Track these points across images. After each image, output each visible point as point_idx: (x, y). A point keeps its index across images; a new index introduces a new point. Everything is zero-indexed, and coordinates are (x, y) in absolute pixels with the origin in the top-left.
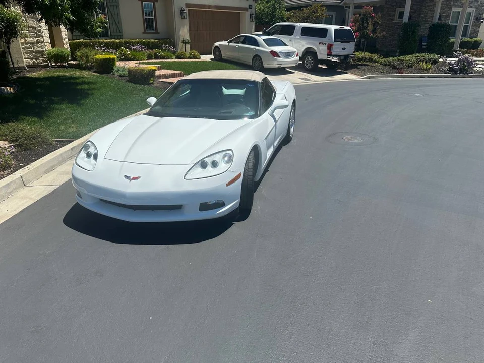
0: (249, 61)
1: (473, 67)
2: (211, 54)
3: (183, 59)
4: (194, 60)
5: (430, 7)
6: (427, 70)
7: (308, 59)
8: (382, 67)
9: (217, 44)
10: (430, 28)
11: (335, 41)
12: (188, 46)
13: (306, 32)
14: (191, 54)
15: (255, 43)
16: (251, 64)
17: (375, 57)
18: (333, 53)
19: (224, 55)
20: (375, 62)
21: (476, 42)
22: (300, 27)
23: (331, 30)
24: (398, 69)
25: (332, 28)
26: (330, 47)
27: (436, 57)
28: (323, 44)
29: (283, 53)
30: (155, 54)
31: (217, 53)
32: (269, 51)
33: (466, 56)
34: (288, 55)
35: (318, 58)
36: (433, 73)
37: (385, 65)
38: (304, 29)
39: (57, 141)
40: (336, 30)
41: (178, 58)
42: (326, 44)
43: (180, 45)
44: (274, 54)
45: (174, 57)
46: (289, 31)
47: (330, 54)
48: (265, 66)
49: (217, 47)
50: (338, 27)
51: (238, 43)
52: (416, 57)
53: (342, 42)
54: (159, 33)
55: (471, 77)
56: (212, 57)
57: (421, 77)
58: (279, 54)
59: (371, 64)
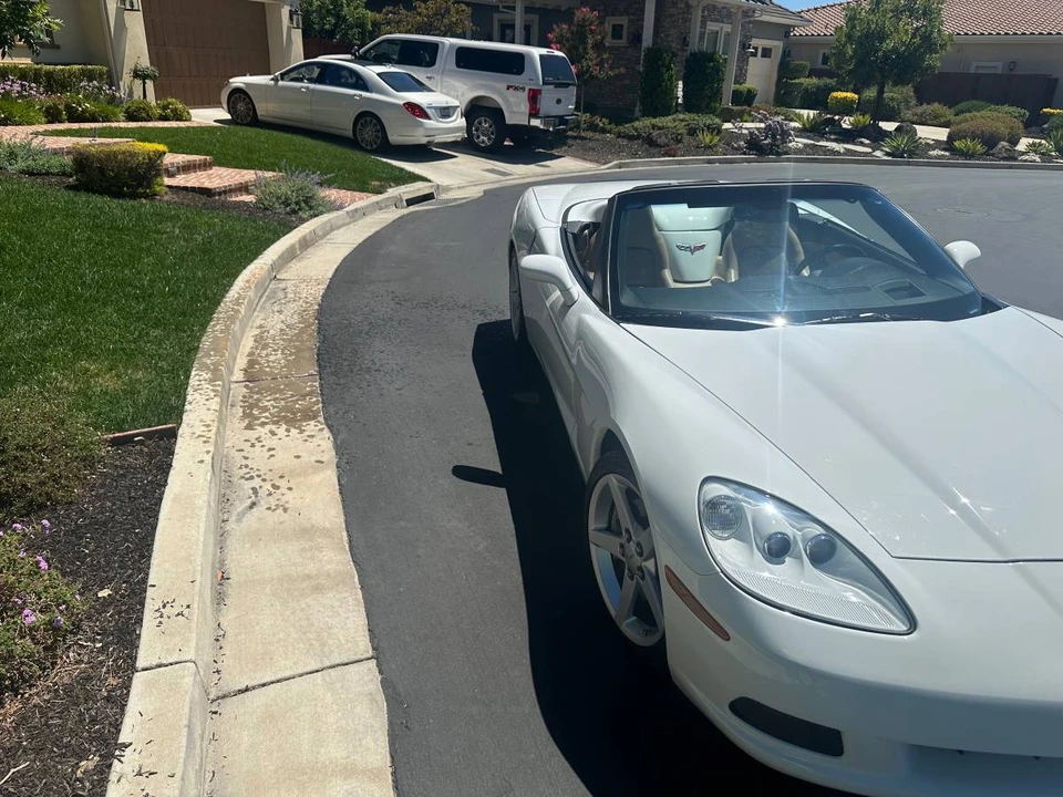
0: (345, 126)
1: (791, 142)
2: (217, 104)
3: (146, 120)
4: (174, 124)
5: (674, 18)
6: (709, 148)
7: (480, 123)
8: (625, 142)
9: (238, 81)
10: (687, 60)
11: (545, 83)
12: (150, 84)
13: (467, 59)
14: (165, 108)
15: (360, 83)
16: (350, 134)
18: (542, 113)
19: (264, 109)
22: (452, 45)
23: (531, 57)
24: (660, 146)
25: (536, 52)
26: (534, 97)
27: (717, 120)
28: (516, 88)
29: (435, 108)
30: (68, 108)
31: (241, 107)
32: (402, 103)
33: (779, 118)
34: (445, 112)
35: (509, 121)
36: (724, 154)
37: (631, 138)
38: (463, 51)
40: (542, 57)
41: (131, 117)
42: (523, 89)
43: (126, 78)
44: (416, 110)
45: (121, 116)
47: (534, 113)
48: (395, 137)
49: (237, 90)
50: (544, 51)
51: (301, 80)
52: (682, 120)
53: (558, 85)
55: (789, 160)
56: (223, 114)
57: (709, 162)
58: (428, 111)
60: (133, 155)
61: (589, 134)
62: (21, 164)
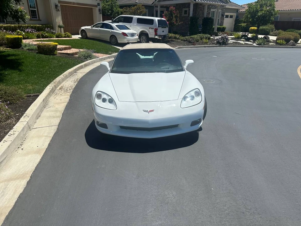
0: (108, 39)
1: (228, 41)
2: (79, 34)
3: (60, 38)
4: (69, 38)
5: (201, 8)
6: (206, 43)
7: (143, 37)
8: (182, 42)
9: (83, 28)
10: (203, 20)
11: (159, 27)
12: (62, 29)
13: (140, 21)
14: (65, 35)
15: (111, 28)
16: (109, 40)
17: (177, 36)
18: (158, 34)
19: (89, 35)
20: (178, 39)
21: (223, 27)
22: (136, 18)
23: (155, 20)
24: (192, 43)
25: (156, 19)
26: (156, 30)
27: (209, 36)
28: (152, 28)
29: (130, 34)
30: (42, 35)
31: (84, 34)
32: (121, 32)
33: (225, 35)
34: (133, 35)
35: (150, 37)
36: (210, 45)
37: (185, 41)
38: (138, 19)
39: (27, 96)
40: (158, 20)
41: (57, 37)
42: (153, 28)
43: (57, 28)
44: (124, 34)
45: (55, 37)
46: (129, 20)
47: (156, 35)
48: (119, 41)
49: (83, 30)
50: (159, 19)
51: (98, 27)
52: (199, 36)
53: (162, 27)
54: (41, 20)
55: (228, 46)
56: (80, 36)
57: (205, 47)
58: (128, 35)
59: (176, 40)
60: (50, 45)
61: (174, 40)
62: (27, 48)
